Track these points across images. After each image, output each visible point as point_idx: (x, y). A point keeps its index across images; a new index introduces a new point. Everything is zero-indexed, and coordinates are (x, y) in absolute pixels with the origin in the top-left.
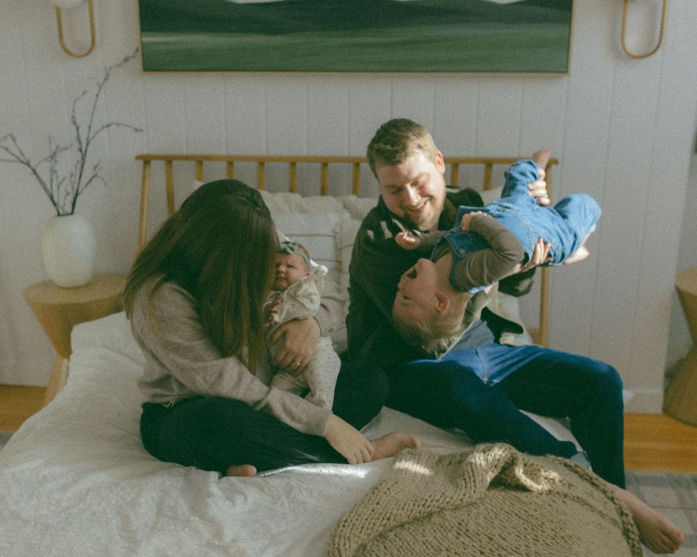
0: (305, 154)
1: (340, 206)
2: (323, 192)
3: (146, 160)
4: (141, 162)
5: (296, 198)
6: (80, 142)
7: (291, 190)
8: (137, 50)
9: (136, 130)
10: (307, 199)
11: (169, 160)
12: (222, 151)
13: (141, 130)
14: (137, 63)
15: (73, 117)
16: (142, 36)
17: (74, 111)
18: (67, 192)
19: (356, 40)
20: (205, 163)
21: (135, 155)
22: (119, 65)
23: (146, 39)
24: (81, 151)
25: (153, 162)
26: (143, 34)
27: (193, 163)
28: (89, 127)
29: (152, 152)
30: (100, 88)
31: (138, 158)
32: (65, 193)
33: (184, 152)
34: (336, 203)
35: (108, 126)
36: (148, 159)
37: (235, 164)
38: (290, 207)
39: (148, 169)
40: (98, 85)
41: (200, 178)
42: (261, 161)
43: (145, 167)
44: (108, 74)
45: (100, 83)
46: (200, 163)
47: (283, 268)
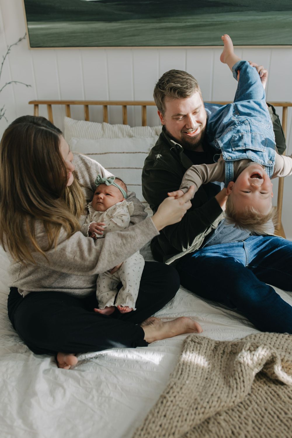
0: (132, 99)
2: (144, 124)
4: (32, 106)
5: (127, 127)
7: (124, 123)
8: (26, 34)
9: (27, 86)
10: (133, 128)
11: (49, 104)
12: (83, 99)
13: (30, 86)
14: (26, 42)
16: (28, 24)
20: (71, 106)
22: (16, 44)
23: (30, 27)
25: (40, 106)
26: (29, 23)
27: (64, 106)
30: (4, 59)
31: (31, 103)
33: (59, 99)
34: (151, 131)
35: (9, 83)
36: (36, 104)
37: (90, 106)
38: (123, 134)
39: (37, 110)
40: (3, 57)
41: (69, 116)
42: (105, 105)
43: (35, 108)
44: (9, 50)
45: (4, 56)
46: (68, 106)
47: (102, 196)
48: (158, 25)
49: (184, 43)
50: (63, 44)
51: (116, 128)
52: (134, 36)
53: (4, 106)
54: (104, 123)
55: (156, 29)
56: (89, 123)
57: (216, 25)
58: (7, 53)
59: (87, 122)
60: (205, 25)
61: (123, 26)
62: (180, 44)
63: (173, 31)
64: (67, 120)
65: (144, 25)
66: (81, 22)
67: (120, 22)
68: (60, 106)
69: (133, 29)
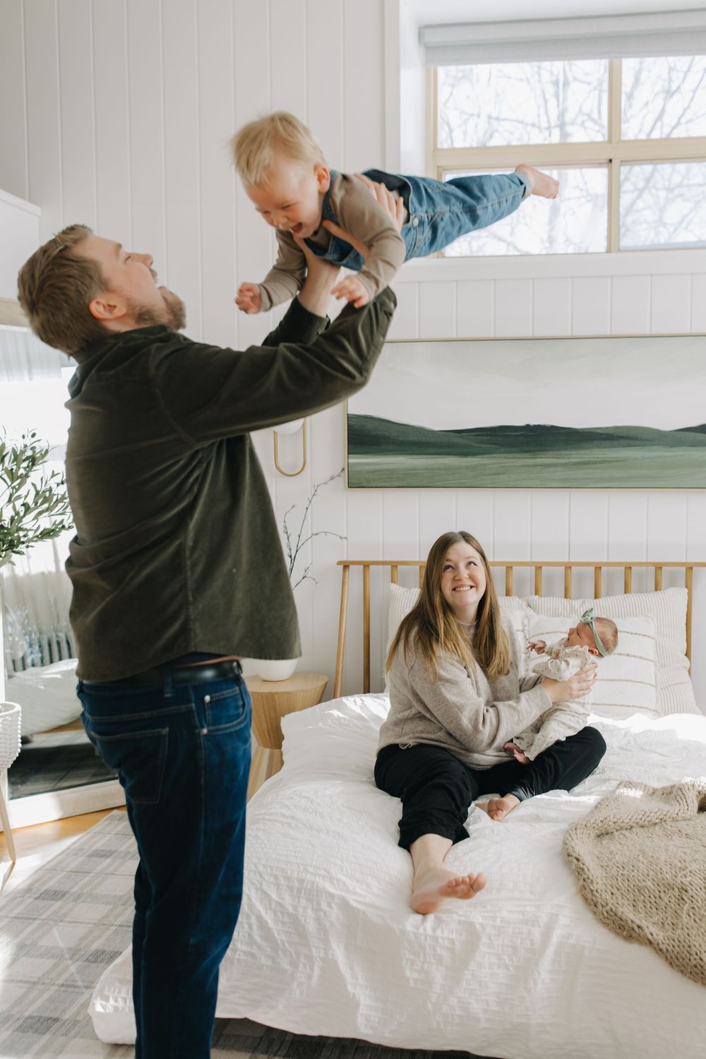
1: (524, 605)
3: (346, 566)
4: (342, 566)
6: (290, 549)
8: (343, 470)
9: (342, 538)
11: (366, 565)
12: (417, 558)
13: (346, 538)
14: (343, 481)
15: (285, 527)
16: (348, 458)
17: (285, 521)
19: (539, 461)
20: (399, 568)
21: (336, 562)
22: (326, 483)
23: (351, 461)
24: (291, 557)
25: (351, 567)
27: (388, 568)
28: (299, 536)
29: (351, 559)
30: (310, 502)
31: (339, 563)
33: (381, 558)
34: (520, 602)
35: (316, 534)
36: (347, 564)
39: (347, 573)
40: (308, 499)
41: (394, 581)
43: (344, 571)
45: (310, 499)
46: (394, 567)
48: (531, 461)
49: (567, 485)
50: (396, 484)
55: (529, 466)
57: (610, 462)
58: (314, 495)
60: (595, 463)
61: (484, 462)
62: (562, 485)
63: (551, 469)
64: (394, 587)
65: (512, 460)
66: (425, 456)
67: (478, 456)
68: (383, 567)
69: (497, 466)
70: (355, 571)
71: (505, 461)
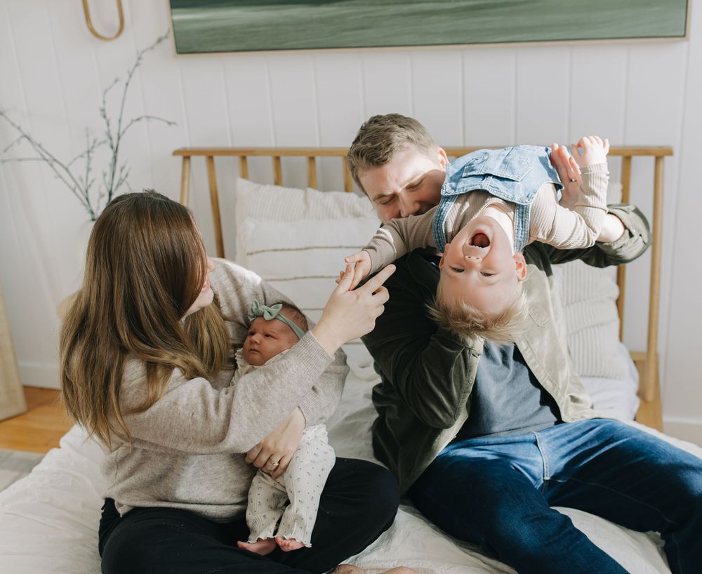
3: (186, 155)
4: (180, 158)
5: (351, 197)
6: (111, 139)
7: (346, 189)
8: (169, 32)
9: (169, 123)
11: (210, 156)
12: (271, 143)
13: (174, 123)
14: (170, 44)
15: (103, 110)
16: (172, 13)
17: (104, 102)
18: (100, 193)
20: (249, 158)
22: (152, 48)
24: (113, 148)
25: (193, 158)
26: (174, 11)
27: (236, 160)
28: (120, 121)
30: (131, 76)
31: (176, 153)
32: (98, 196)
33: (229, 144)
35: (138, 120)
36: (186, 154)
37: (283, 159)
38: (342, 211)
39: (187, 165)
40: (128, 72)
41: (245, 175)
42: (312, 155)
43: (184, 164)
44: (139, 59)
45: (131, 70)
46: (244, 158)
47: (257, 338)
49: (456, 40)
50: (234, 47)
51: (330, 198)
52: (363, 28)
53: (126, 162)
54: (310, 190)
55: (403, 15)
56: (281, 190)
58: (137, 65)
59: (278, 188)
62: (449, 41)
63: (434, 18)
64: (241, 184)
65: (379, 8)
66: (266, 7)
67: (336, 4)
68: (231, 158)
70: (199, 162)
71: (371, 9)
